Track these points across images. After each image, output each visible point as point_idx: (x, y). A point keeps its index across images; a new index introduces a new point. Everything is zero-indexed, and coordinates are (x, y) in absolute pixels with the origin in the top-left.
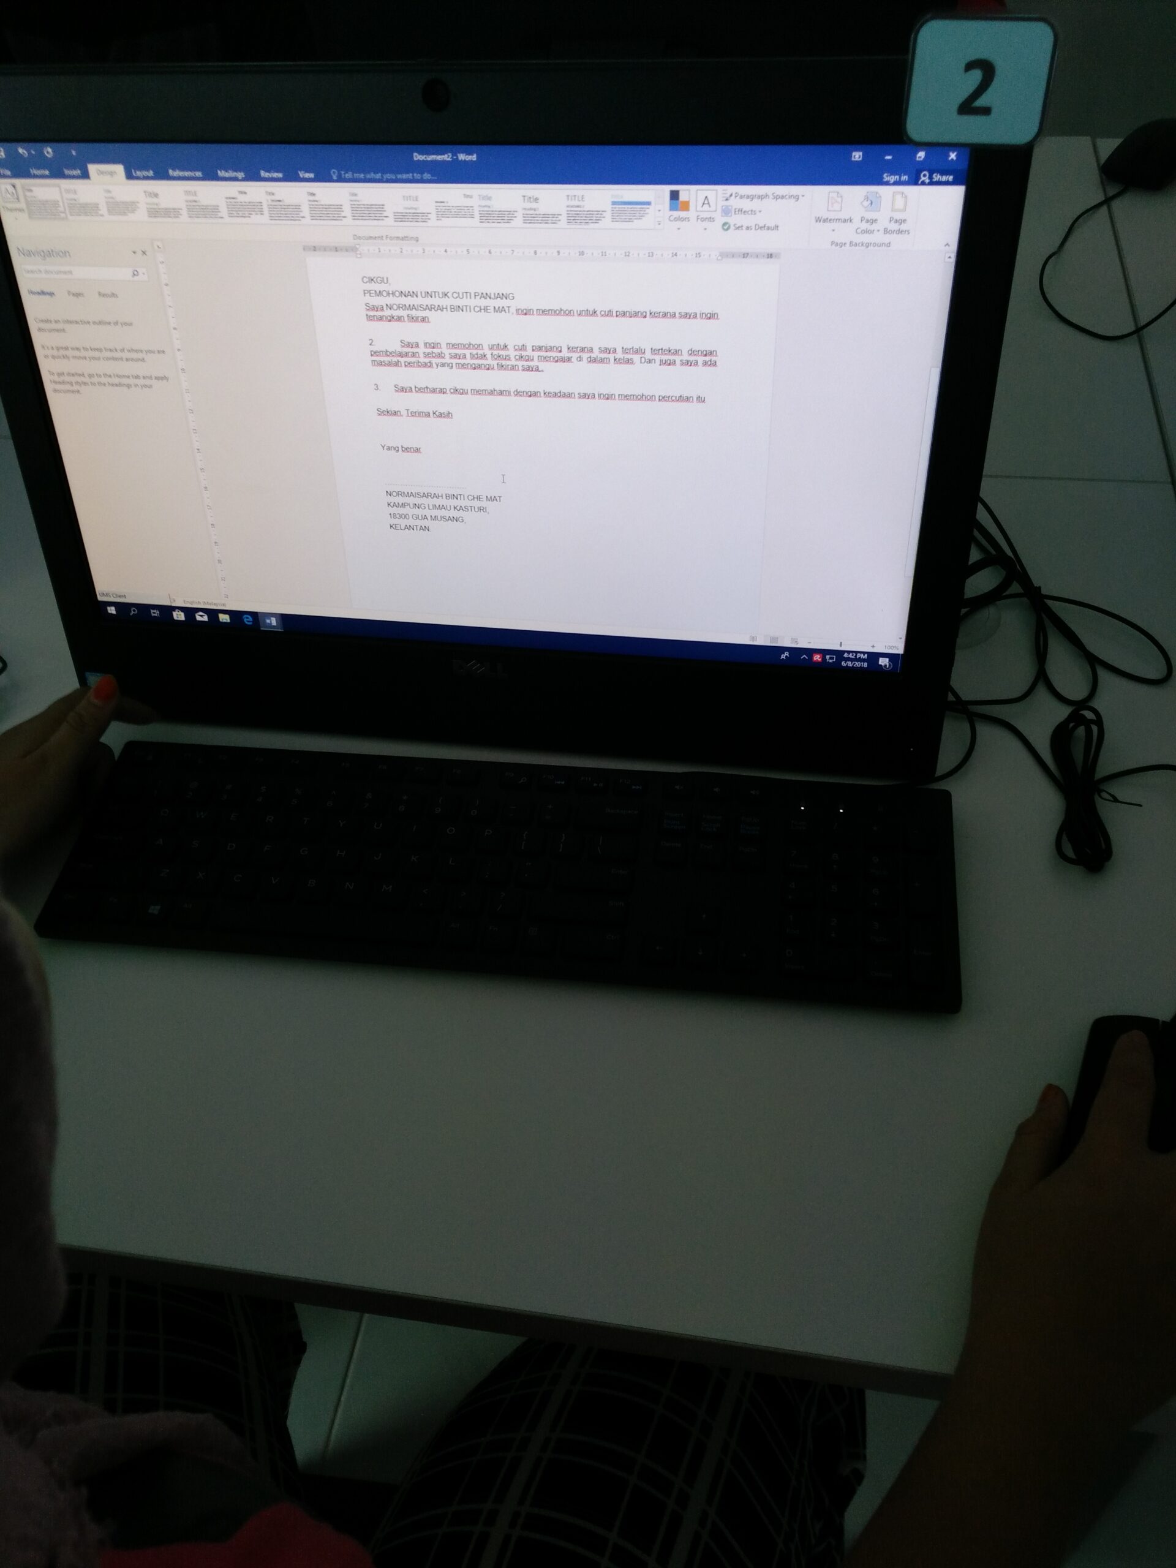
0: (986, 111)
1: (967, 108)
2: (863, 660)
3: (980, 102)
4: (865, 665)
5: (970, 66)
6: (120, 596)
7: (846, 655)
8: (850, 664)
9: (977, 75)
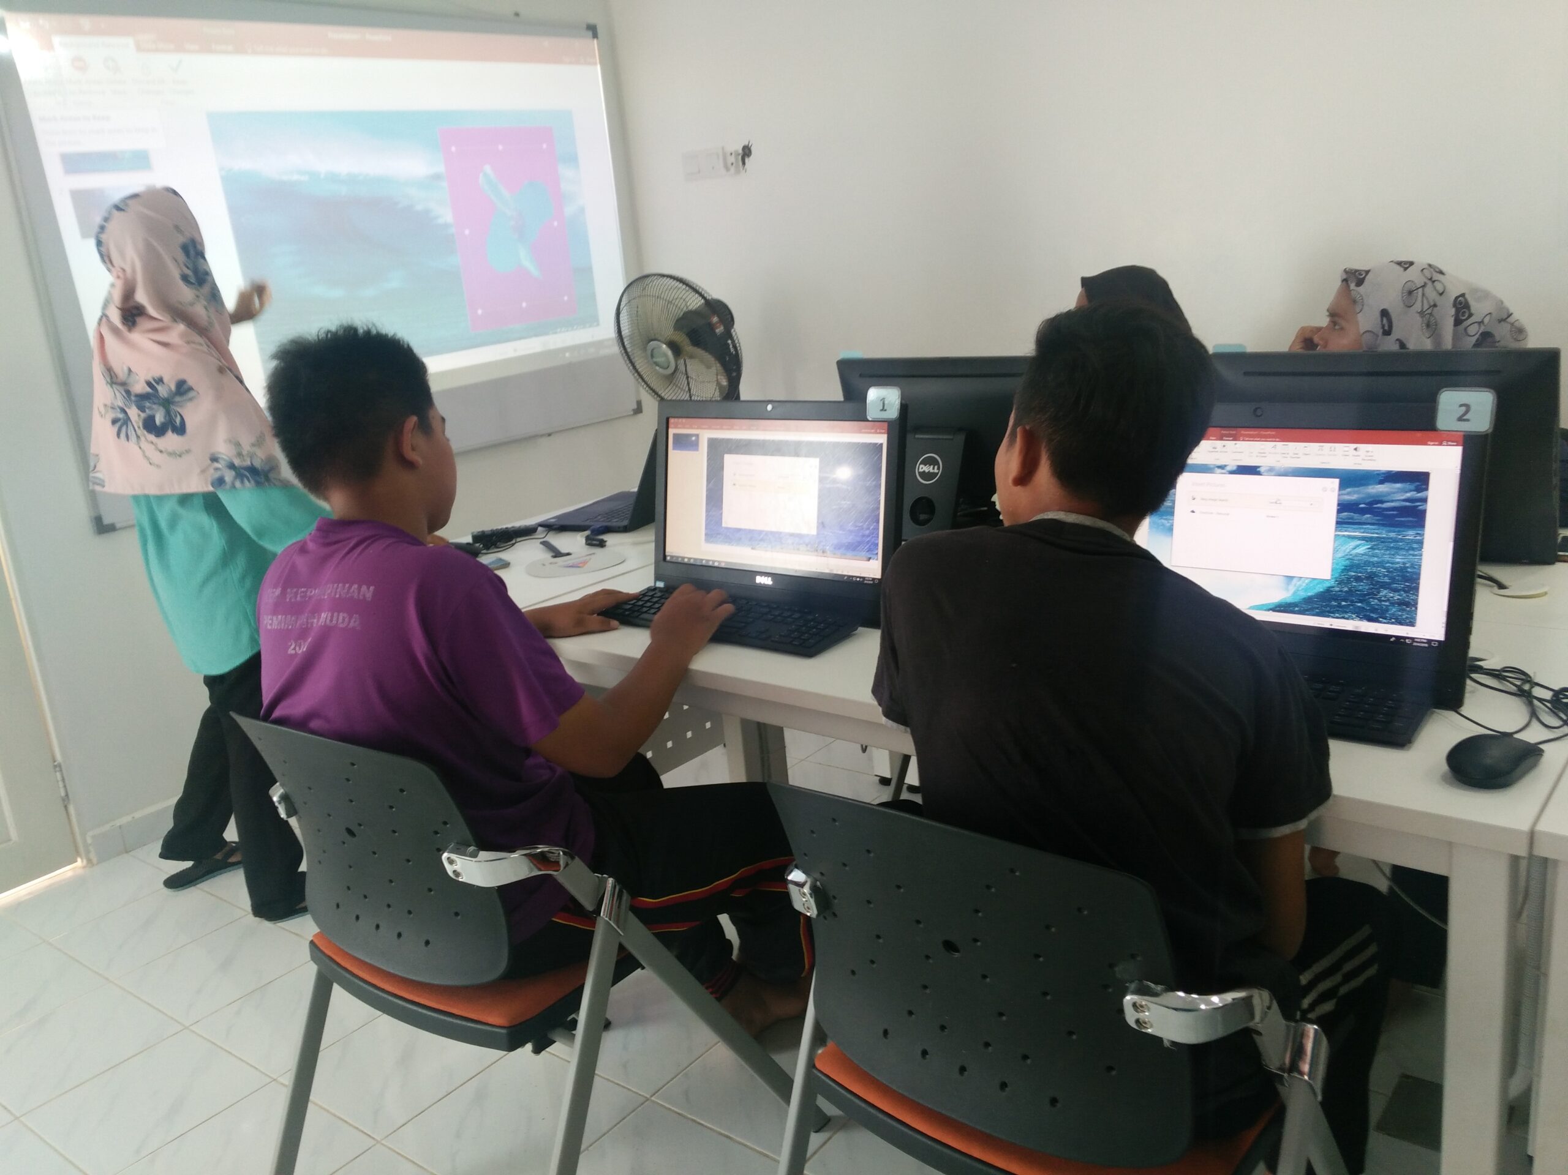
0: (1468, 420)
1: (1460, 419)
2: (1424, 643)
3: (1465, 418)
4: (1426, 645)
5: (1461, 406)
7: (1416, 640)
8: (1419, 644)
9: (1464, 409)
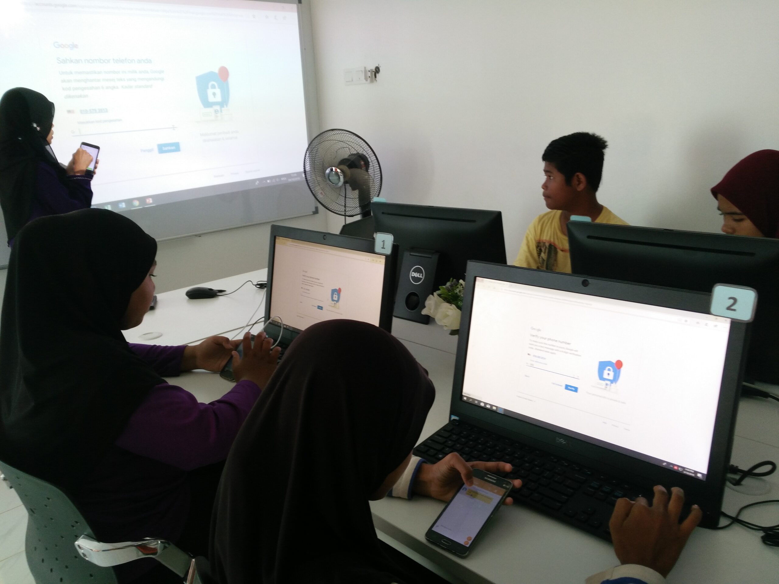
0: (735, 310)
1: (729, 308)
3: (733, 308)
4: (693, 475)
5: (730, 298)
6: (469, 395)
7: (686, 470)
8: (688, 473)
9: (732, 301)
